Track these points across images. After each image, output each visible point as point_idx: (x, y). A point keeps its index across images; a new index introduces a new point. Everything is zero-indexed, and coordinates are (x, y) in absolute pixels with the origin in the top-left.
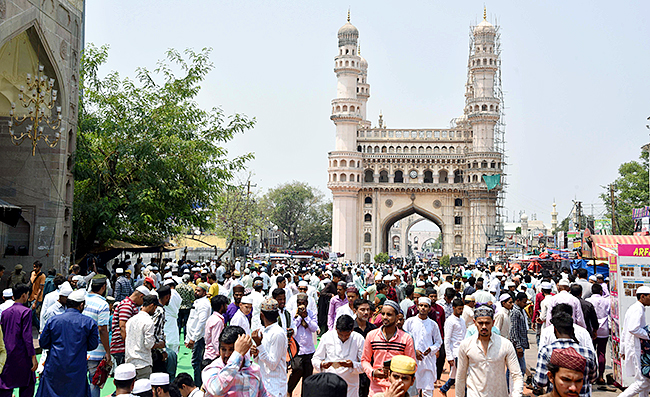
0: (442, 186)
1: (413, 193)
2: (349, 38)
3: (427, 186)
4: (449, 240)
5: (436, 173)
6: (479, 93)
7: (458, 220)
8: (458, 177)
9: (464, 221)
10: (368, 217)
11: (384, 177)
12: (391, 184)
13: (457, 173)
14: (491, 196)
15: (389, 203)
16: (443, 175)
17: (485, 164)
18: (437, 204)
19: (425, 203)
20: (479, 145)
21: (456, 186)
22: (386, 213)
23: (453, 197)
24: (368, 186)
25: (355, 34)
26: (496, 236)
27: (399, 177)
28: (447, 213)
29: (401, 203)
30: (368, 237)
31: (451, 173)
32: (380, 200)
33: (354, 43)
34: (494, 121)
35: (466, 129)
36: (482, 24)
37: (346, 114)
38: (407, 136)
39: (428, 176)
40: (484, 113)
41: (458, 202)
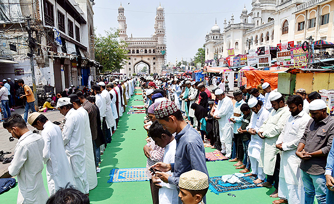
0: (150, 54)
1: (142, 56)
2: (121, 11)
3: (146, 54)
4: (152, 69)
5: (148, 50)
6: (159, 28)
7: (154, 63)
8: (154, 52)
9: (156, 64)
10: (130, 64)
11: (133, 52)
12: (136, 54)
13: (154, 50)
14: (163, 56)
15: (135, 59)
16: (150, 50)
17: (161, 48)
18: (149, 59)
19: (145, 59)
20: (159, 43)
21: (154, 54)
22: (135, 62)
23: (153, 57)
24: (129, 54)
25: (123, 9)
26: (164, 68)
27: (138, 52)
28: (151, 62)
29: (139, 59)
30: (130, 69)
31: (152, 50)
32: (133, 58)
33: (123, 12)
34: (163, 35)
35: (156, 38)
36: (159, 7)
37: (122, 34)
38: (139, 40)
39: (146, 51)
40: (160, 33)
41: (154, 58)
